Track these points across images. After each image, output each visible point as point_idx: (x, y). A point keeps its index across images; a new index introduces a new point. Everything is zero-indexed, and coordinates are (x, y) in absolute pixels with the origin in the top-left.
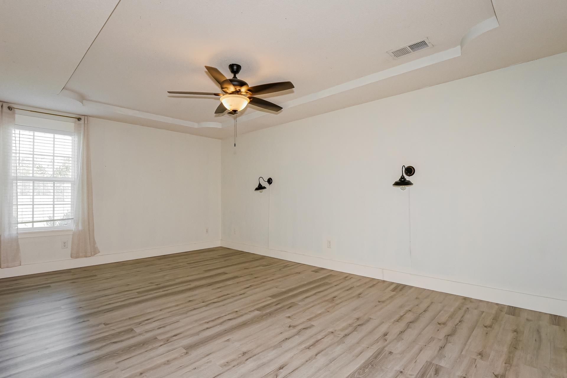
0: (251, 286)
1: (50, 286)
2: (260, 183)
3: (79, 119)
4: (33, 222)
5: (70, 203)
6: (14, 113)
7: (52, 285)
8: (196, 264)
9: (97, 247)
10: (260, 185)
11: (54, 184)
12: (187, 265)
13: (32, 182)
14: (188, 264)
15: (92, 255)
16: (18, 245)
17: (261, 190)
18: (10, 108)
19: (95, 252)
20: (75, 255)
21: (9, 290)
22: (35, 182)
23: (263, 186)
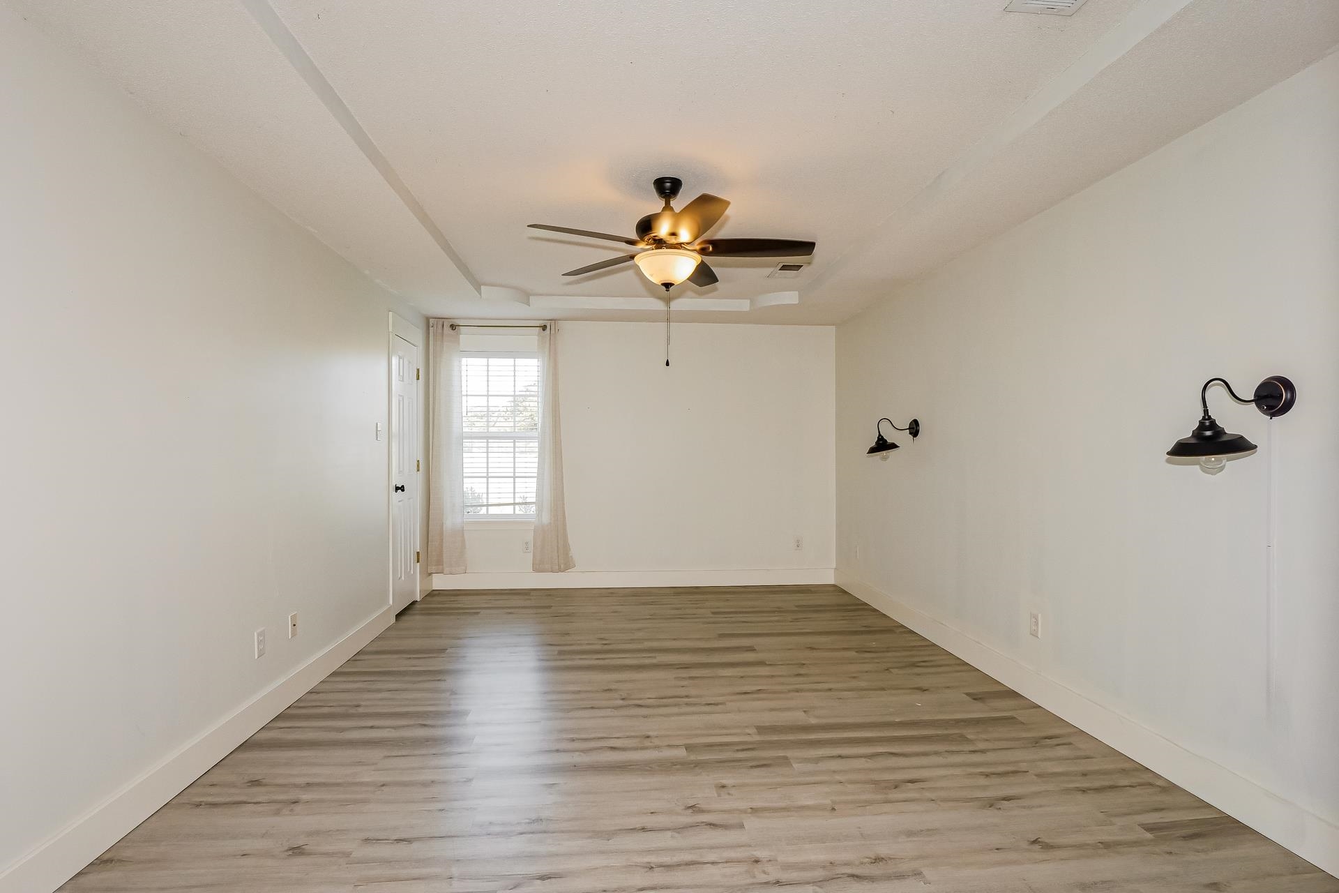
0: (759, 691)
1: (478, 613)
2: (880, 435)
3: (544, 328)
4: (488, 505)
5: (536, 475)
6: (458, 334)
7: (482, 612)
8: (726, 616)
9: (571, 557)
10: (881, 438)
11: (514, 442)
12: (712, 615)
13: (485, 441)
14: (713, 613)
15: (560, 570)
16: (463, 541)
17: (884, 453)
18: (453, 327)
19: (565, 564)
20: (538, 567)
21: (443, 608)
22: (490, 441)
23: (889, 441)
